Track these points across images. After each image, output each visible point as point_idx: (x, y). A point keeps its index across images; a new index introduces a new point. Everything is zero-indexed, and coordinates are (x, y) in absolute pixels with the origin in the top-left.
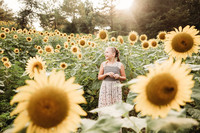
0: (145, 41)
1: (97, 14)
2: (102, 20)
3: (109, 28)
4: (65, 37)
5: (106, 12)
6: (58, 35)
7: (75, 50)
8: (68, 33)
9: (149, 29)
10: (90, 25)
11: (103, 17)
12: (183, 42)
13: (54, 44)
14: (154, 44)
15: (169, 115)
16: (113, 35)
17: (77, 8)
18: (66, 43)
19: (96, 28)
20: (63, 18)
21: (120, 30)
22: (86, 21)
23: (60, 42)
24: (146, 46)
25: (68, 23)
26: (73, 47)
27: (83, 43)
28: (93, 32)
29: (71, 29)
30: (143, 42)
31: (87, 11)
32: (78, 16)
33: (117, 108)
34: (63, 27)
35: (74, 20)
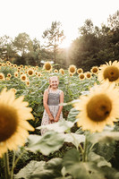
0: (82, 73)
1: (43, 51)
2: (48, 56)
3: (52, 62)
4: (15, 67)
5: (51, 49)
6: (9, 65)
7: (24, 78)
8: (18, 65)
9: (84, 65)
10: (37, 59)
11: (49, 53)
13: (5, 73)
14: (89, 76)
17: (26, 44)
18: (16, 73)
19: (42, 62)
20: (14, 52)
22: (34, 56)
23: (10, 72)
24: (82, 77)
25: (18, 57)
26: (22, 76)
27: (31, 73)
28: (41, 65)
29: (21, 61)
30: (80, 74)
31: (35, 48)
32: (27, 51)
33: (60, 126)
34: (13, 59)
35: (23, 54)
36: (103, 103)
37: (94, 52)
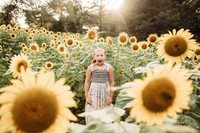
0: (135, 43)
1: (86, 13)
2: (91, 20)
3: (97, 28)
4: (51, 35)
5: (95, 11)
6: (44, 33)
7: (62, 49)
8: (55, 31)
9: (139, 31)
10: (78, 24)
11: (93, 16)
12: (177, 46)
13: (39, 42)
14: (144, 47)
15: (164, 123)
16: (101, 36)
17: (65, 5)
18: (53, 42)
19: (84, 27)
20: (50, 16)
21: (109, 31)
22: (74, 20)
23: (45, 40)
24: (136, 48)
25: (55, 21)
26: (60, 46)
27: (70, 43)
28: (82, 32)
29: (58, 27)
30: (133, 44)
31: (76, 9)
32: (66, 14)
33: (108, 113)
34: (49, 25)
35: (61, 18)
36: (165, 90)
37: (152, 14)
